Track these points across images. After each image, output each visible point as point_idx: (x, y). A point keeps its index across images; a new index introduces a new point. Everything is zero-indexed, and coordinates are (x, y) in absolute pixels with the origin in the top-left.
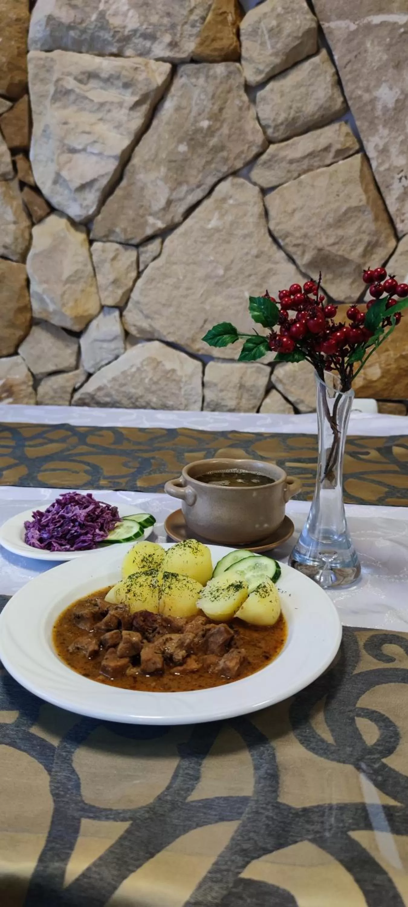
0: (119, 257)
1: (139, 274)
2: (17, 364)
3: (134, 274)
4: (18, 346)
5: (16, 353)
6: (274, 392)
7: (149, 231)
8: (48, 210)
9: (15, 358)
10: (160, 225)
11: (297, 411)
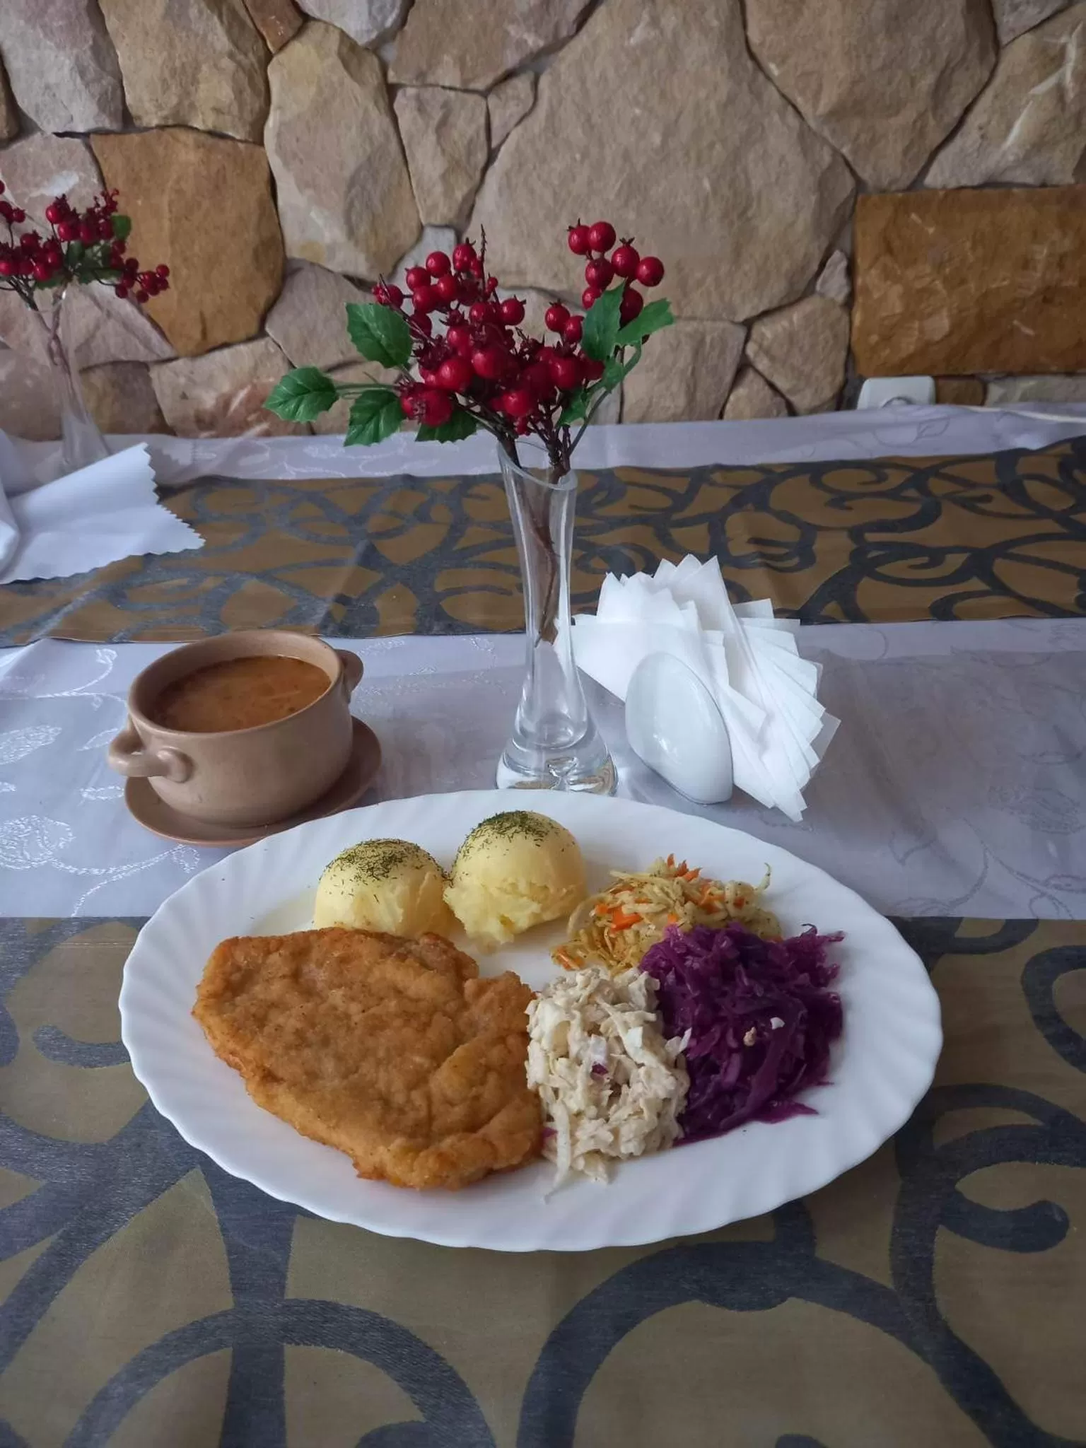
0: (452, 119)
1: (492, 156)
2: (268, 355)
3: (481, 157)
4: (263, 320)
5: (261, 334)
6: (751, 375)
7: (511, 59)
8: (298, 22)
9: (259, 345)
10: (533, 42)
11: (792, 411)
